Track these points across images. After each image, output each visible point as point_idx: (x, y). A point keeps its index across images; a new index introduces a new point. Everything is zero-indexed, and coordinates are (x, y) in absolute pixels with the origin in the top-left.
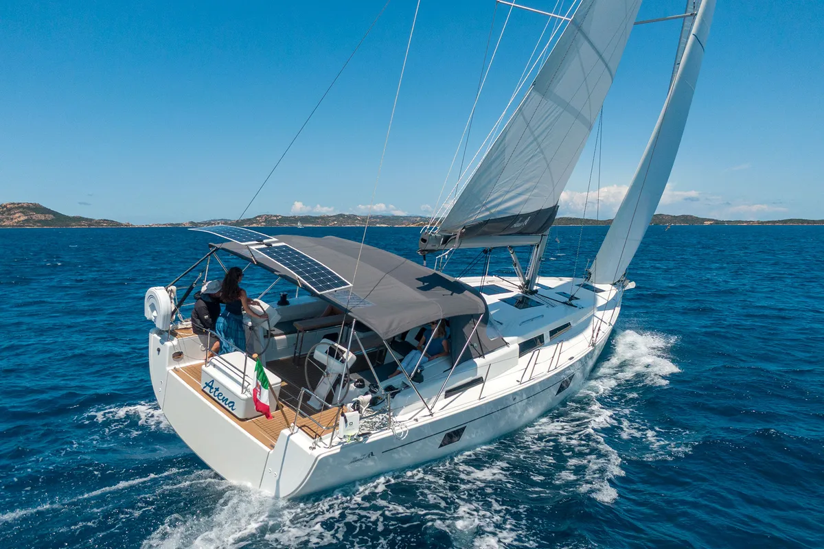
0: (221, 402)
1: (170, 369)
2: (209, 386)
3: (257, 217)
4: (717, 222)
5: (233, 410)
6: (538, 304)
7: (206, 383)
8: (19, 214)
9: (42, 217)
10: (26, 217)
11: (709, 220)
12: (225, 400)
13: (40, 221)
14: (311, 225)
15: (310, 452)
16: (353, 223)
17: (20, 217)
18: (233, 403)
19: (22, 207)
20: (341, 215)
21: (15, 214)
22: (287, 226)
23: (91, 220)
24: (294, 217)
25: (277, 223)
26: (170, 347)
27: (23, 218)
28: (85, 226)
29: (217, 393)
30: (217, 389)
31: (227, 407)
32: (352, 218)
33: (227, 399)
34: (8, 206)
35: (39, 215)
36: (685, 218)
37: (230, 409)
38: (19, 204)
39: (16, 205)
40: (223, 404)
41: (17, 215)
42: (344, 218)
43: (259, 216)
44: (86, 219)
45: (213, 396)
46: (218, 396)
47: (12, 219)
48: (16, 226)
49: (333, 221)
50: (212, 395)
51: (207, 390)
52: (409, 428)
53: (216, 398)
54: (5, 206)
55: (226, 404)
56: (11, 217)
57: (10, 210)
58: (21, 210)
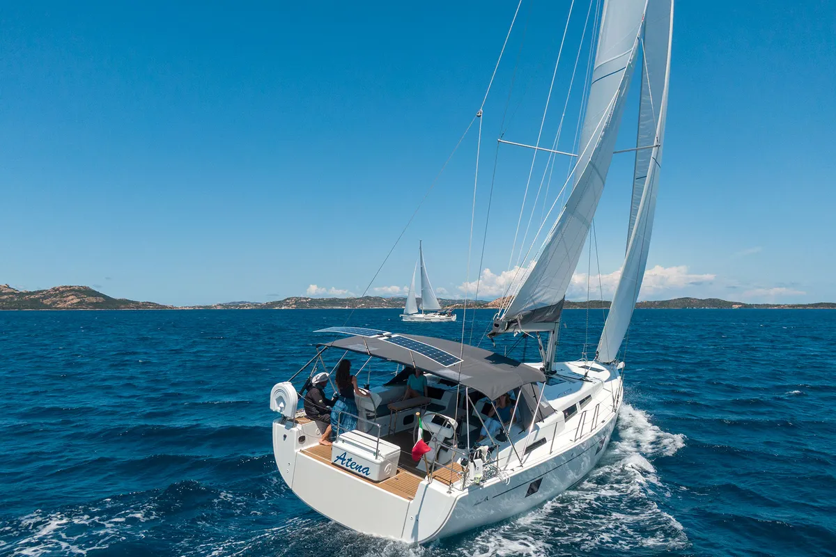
0: (354, 470)
1: (297, 451)
2: (341, 459)
3: (286, 300)
4: (745, 305)
5: (367, 474)
6: (561, 381)
7: (337, 457)
8: (72, 297)
9: (93, 300)
10: (79, 300)
11: (736, 303)
12: (359, 468)
13: (92, 303)
14: (340, 308)
15: (449, 495)
16: (380, 305)
17: (72, 299)
18: (368, 468)
19: (73, 290)
20: (368, 298)
21: (68, 296)
22: (317, 308)
23: (137, 303)
24: (323, 299)
25: (308, 305)
26: (297, 432)
27: (76, 301)
28: (132, 308)
29: (349, 464)
30: (350, 460)
31: (361, 473)
32: (378, 300)
33: (361, 467)
34: (61, 289)
35: (91, 298)
36: (712, 302)
37: (364, 475)
38: (71, 287)
39: (68, 289)
40: (357, 472)
41: (70, 298)
42: (370, 300)
43: (288, 299)
44: (133, 302)
45: (346, 467)
46: (351, 465)
47: (65, 301)
48: (71, 308)
49: (361, 303)
50: (344, 466)
51: (339, 462)
52: (510, 476)
53: (349, 468)
54: (58, 289)
55: (359, 471)
56: (65, 299)
57: (63, 292)
58: (73, 293)
